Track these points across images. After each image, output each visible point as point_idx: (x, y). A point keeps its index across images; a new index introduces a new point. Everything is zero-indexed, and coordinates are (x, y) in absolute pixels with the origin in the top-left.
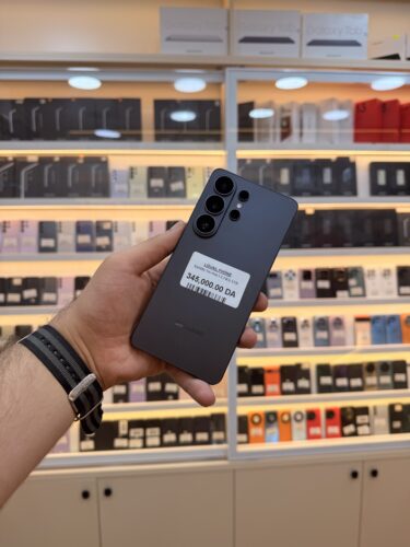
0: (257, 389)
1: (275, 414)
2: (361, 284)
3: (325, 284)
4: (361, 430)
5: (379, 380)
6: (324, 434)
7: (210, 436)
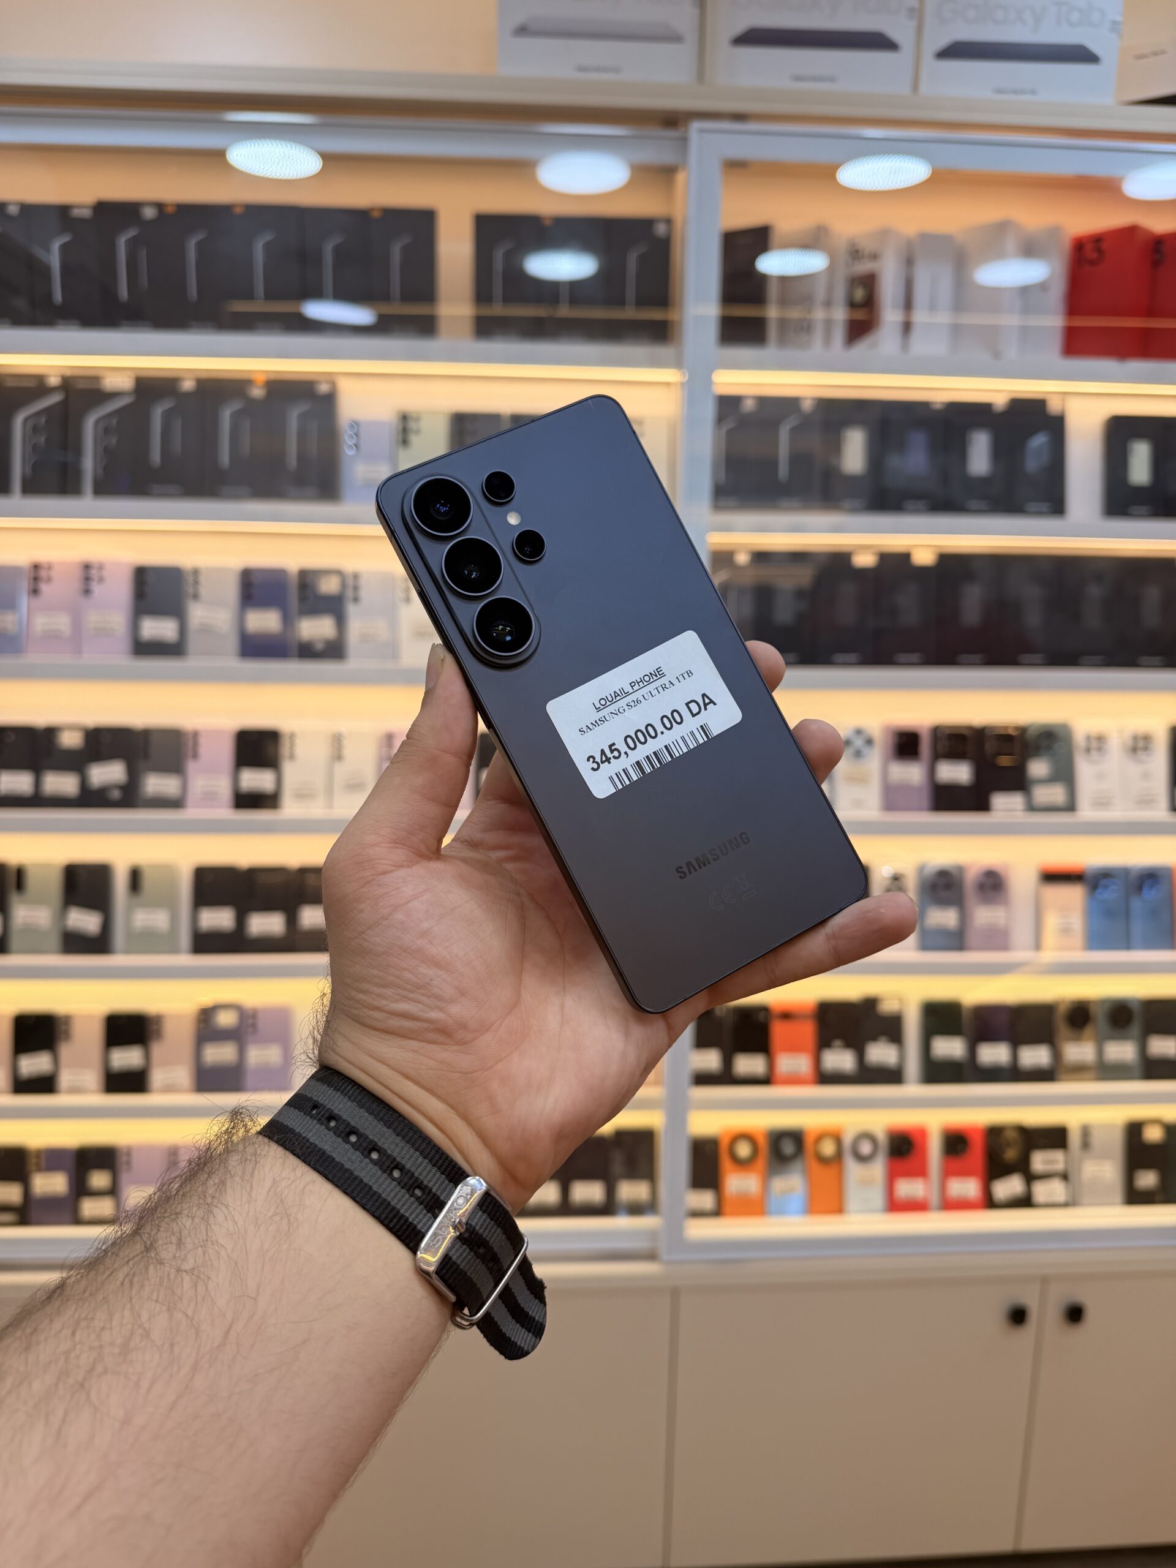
0: (748, 1064)
1: (796, 1137)
2: (1065, 775)
3: (957, 773)
4: (1042, 1191)
5: (1100, 1052)
6: (934, 1199)
7: (611, 1192)
